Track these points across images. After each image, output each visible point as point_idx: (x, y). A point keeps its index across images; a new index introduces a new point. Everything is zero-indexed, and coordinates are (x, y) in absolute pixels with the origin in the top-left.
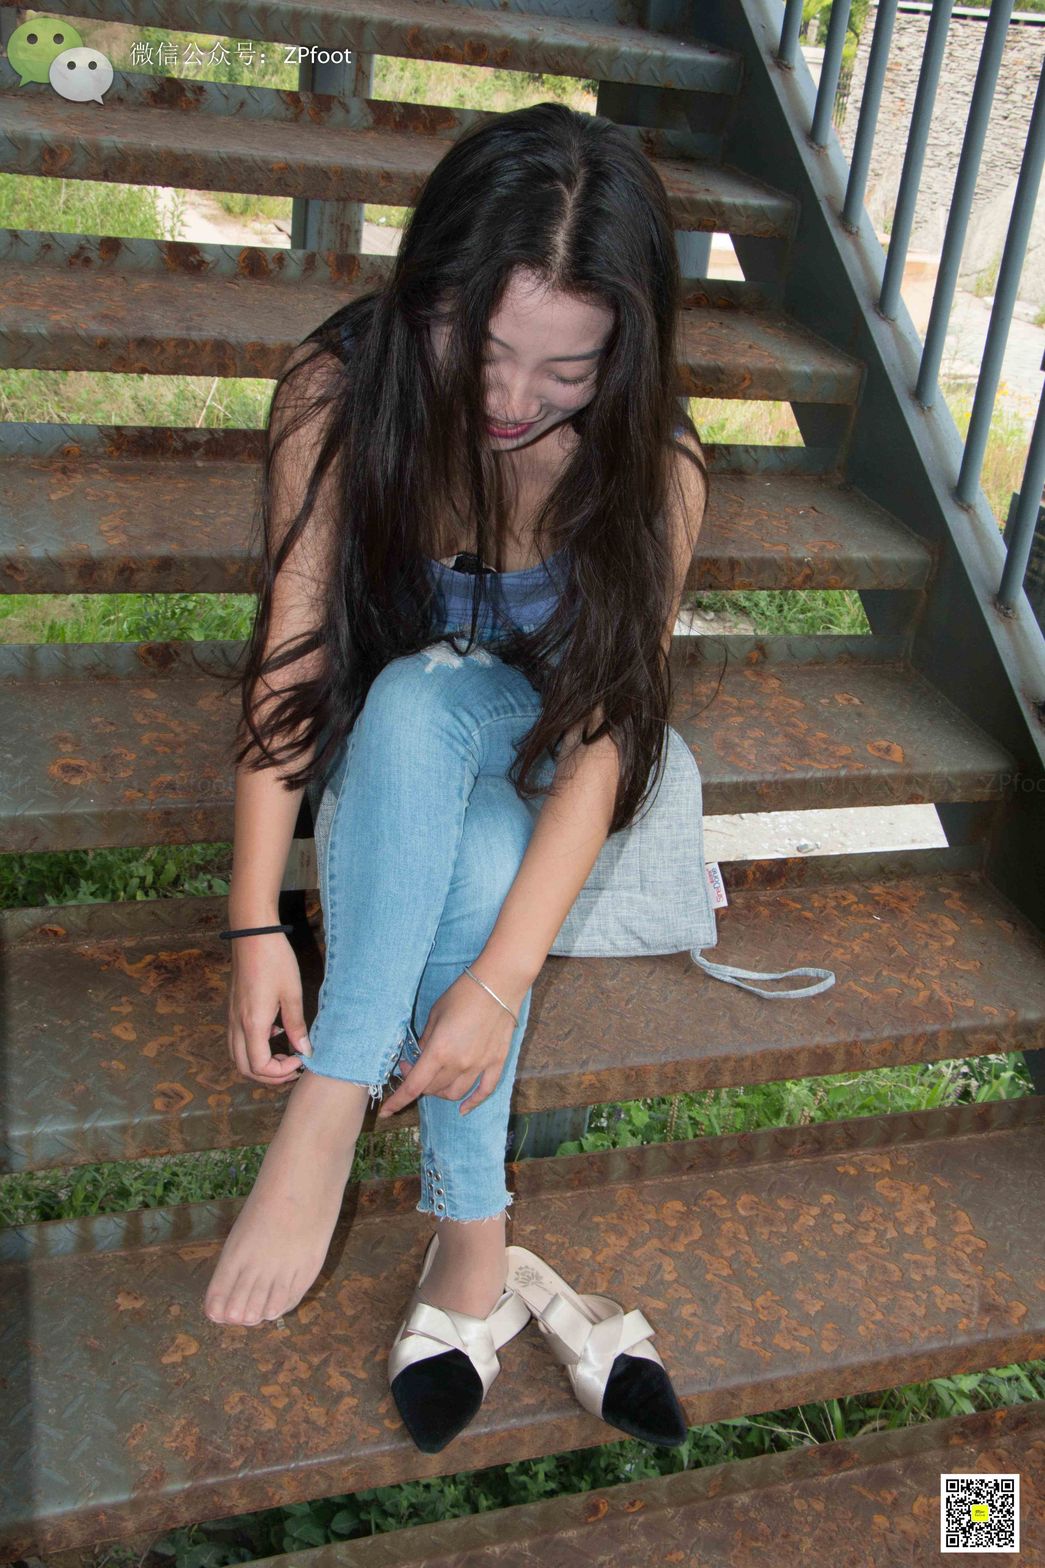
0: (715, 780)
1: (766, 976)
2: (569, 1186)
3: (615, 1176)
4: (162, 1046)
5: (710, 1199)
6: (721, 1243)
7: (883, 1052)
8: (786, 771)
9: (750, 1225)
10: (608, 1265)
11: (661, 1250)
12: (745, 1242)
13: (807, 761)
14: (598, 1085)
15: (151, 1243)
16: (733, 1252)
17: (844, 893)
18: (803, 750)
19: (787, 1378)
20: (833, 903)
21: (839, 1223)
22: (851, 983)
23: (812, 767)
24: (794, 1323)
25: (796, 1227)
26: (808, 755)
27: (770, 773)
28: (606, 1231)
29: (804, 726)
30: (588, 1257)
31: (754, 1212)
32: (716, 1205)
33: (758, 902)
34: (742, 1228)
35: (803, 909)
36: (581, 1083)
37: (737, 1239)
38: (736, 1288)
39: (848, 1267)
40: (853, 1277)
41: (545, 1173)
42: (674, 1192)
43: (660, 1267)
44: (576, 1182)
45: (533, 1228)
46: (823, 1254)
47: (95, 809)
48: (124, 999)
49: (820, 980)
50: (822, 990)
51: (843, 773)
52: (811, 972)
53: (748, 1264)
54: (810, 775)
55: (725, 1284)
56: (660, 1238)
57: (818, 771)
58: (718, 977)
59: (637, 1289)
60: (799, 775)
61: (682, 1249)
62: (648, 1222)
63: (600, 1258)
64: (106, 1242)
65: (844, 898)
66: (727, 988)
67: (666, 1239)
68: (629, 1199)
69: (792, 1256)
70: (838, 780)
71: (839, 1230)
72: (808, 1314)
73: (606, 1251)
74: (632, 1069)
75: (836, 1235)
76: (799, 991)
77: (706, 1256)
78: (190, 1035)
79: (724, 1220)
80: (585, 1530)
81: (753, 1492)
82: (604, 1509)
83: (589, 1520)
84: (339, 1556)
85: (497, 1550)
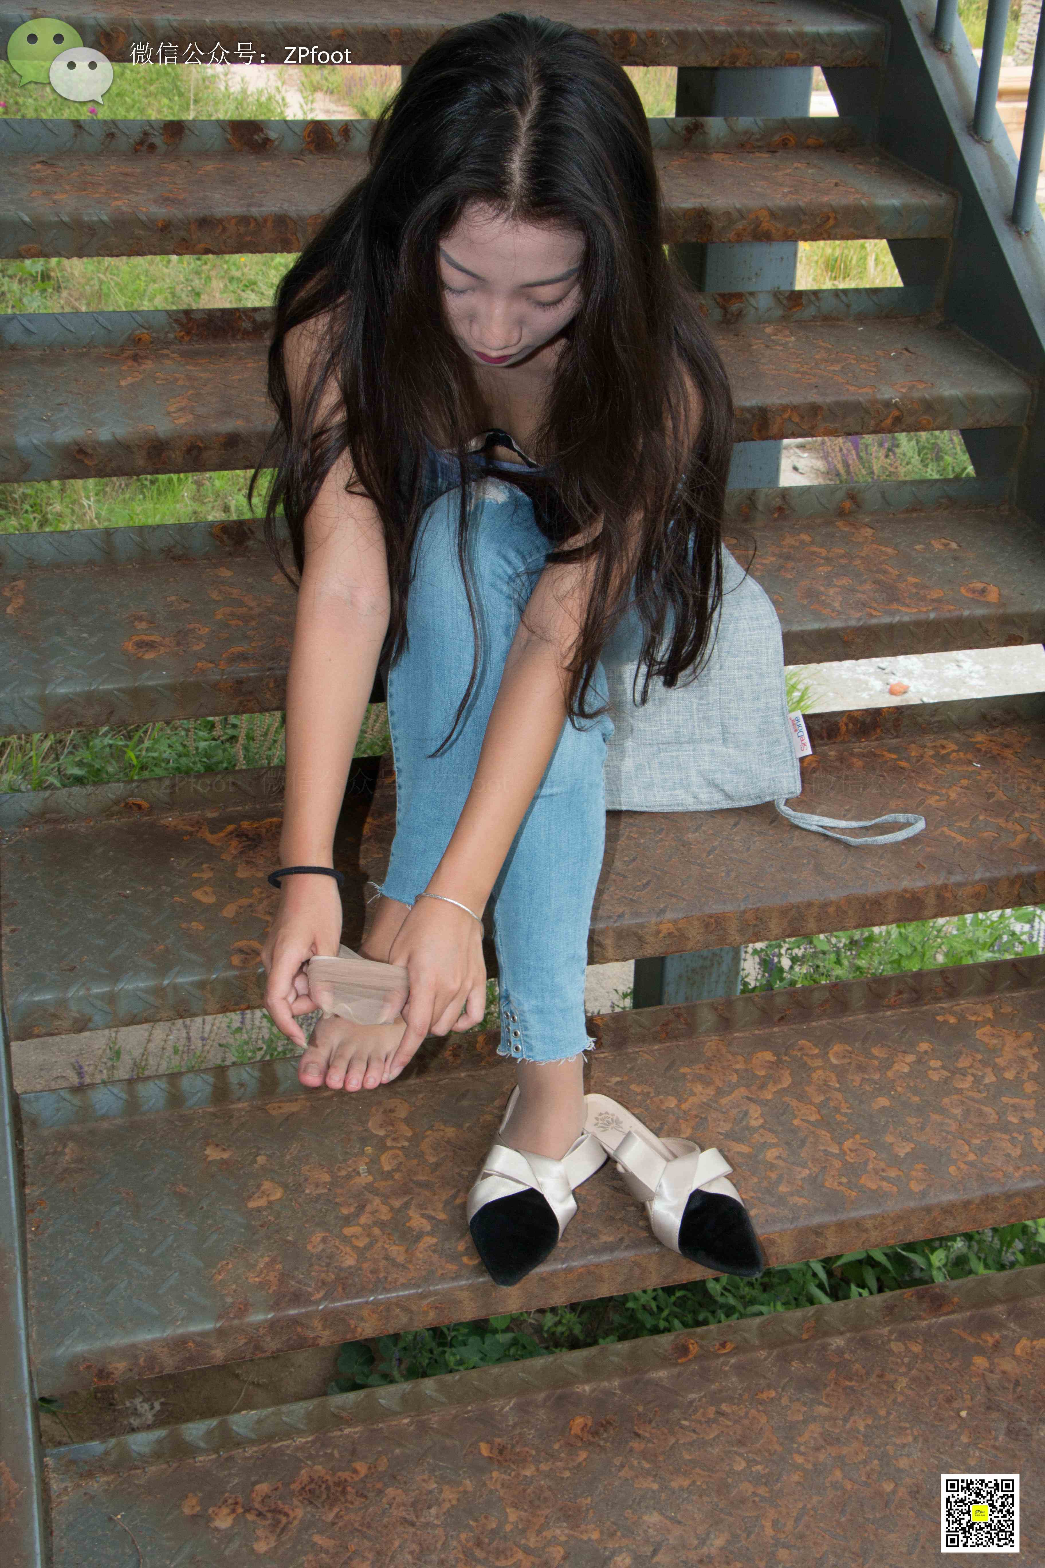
0: (796, 628)
1: (854, 824)
2: (656, 1039)
3: (702, 1029)
4: (240, 907)
5: (801, 1049)
6: (810, 1090)
7: (975, 895)
8: (871, 616)
9: (841, 1073)
10: (694, 1112)
11: (748, 1098)
12: (836, 1089)
13: (895, 606)
14: (676, 933)
15: (239, 1099)
16: (822, 1098)
17: (944, 742)
18: (891, 594)
19: (873, 1217)
20: (932, 753)
21: (935, 1069)
22: (945, 829)
23: (899, 611)
24: (882, 1165)
25: (890, 1074)
26: (898, 600)
27: (855, 618)
28: (693, 1081)
29: (895, 572)
30: (673, 1105)
31: (847, 1061)
32: (807, 1055)
33: (852, 754)
34: (833, 1076)
35: (899, 759)
36: (658, 932)
37: (828, 1086)
38: (823, 1132)
39: (943, 1111)
40: (947, 1121)
41: (631, 1026)
42: (765, 1043)
43: (746, 1113)
44: (664, 1035)
45: (618, 1079)
46: (916, 1099)
47: (167, 681)
48: (205, 866)
49: (909, 824)
50: (911, 835)
51: (932, 616)
52: (901, 817)
53: (837, 1110)
54: (897, 619)
55: (812, 1129)
56: (748, 1086)
57: (905, 614)
58: (804, 826)
59: (721, 1134)
60: (886, 620)
61: (769, 1097)
62: (736, 1071)
63: (684, 1106)
64: (195, 1099)
65: (943, 747)
66: (813, 837)
67: (754, 1088)
68: (718, 1050)
69: (883, 1101)
70: (928, 624)
71: (935, 1077)
72: (897, 1156)
73: (691, 1100)
74: (711, 916)
75: (930, 1081)
76: (886, 836)
77: (794, 1103)
78: (268, 897)
79: (815, 1069)
80: (676, 1371)
81: (848, 1335)
82: (694, 1349)
83: (680, 1361)
84: (427, 1392)
85: (587, 1388)
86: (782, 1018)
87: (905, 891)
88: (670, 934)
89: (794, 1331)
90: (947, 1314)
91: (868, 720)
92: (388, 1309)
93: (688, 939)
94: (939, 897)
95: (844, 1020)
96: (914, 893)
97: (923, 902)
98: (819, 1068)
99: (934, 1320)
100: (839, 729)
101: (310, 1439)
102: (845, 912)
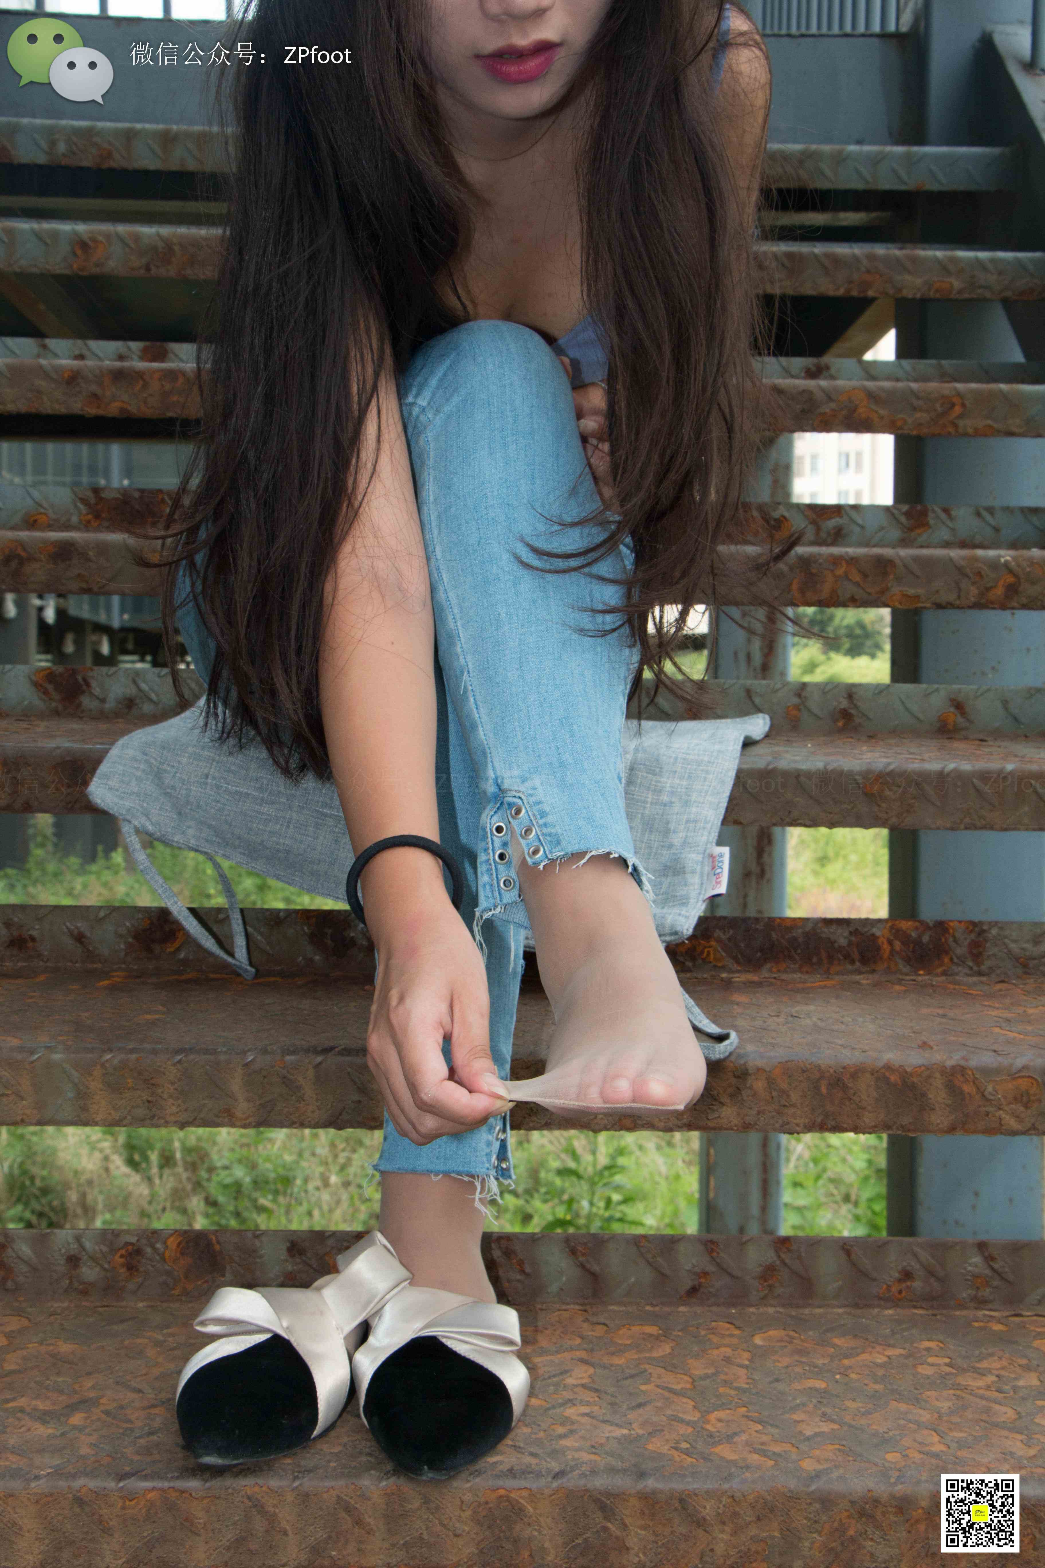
6: (695, 1363)
11: (581, 1360)
16: (711, 1371)
21: (932, 1365)
24: (765, 1439)
25: (847, 1361)
31: (781, 1344)
32: (716, 1334)
34: (745, 1355)
46: (877, 1387)
69: (815, 1383)
71: (927, 1371)
72: (799, 1433)
75: (916, 1373)
77: (657, 1371)
79: (720, 1346)
86: (693, 1291)
87: (888, 1067)
91: (926, 939)
95: (807, 1311)
96: (904, 1075)
97: (924, 1095)
98: (725, 1346)
100: (879, 949)
102: (784, 1093)
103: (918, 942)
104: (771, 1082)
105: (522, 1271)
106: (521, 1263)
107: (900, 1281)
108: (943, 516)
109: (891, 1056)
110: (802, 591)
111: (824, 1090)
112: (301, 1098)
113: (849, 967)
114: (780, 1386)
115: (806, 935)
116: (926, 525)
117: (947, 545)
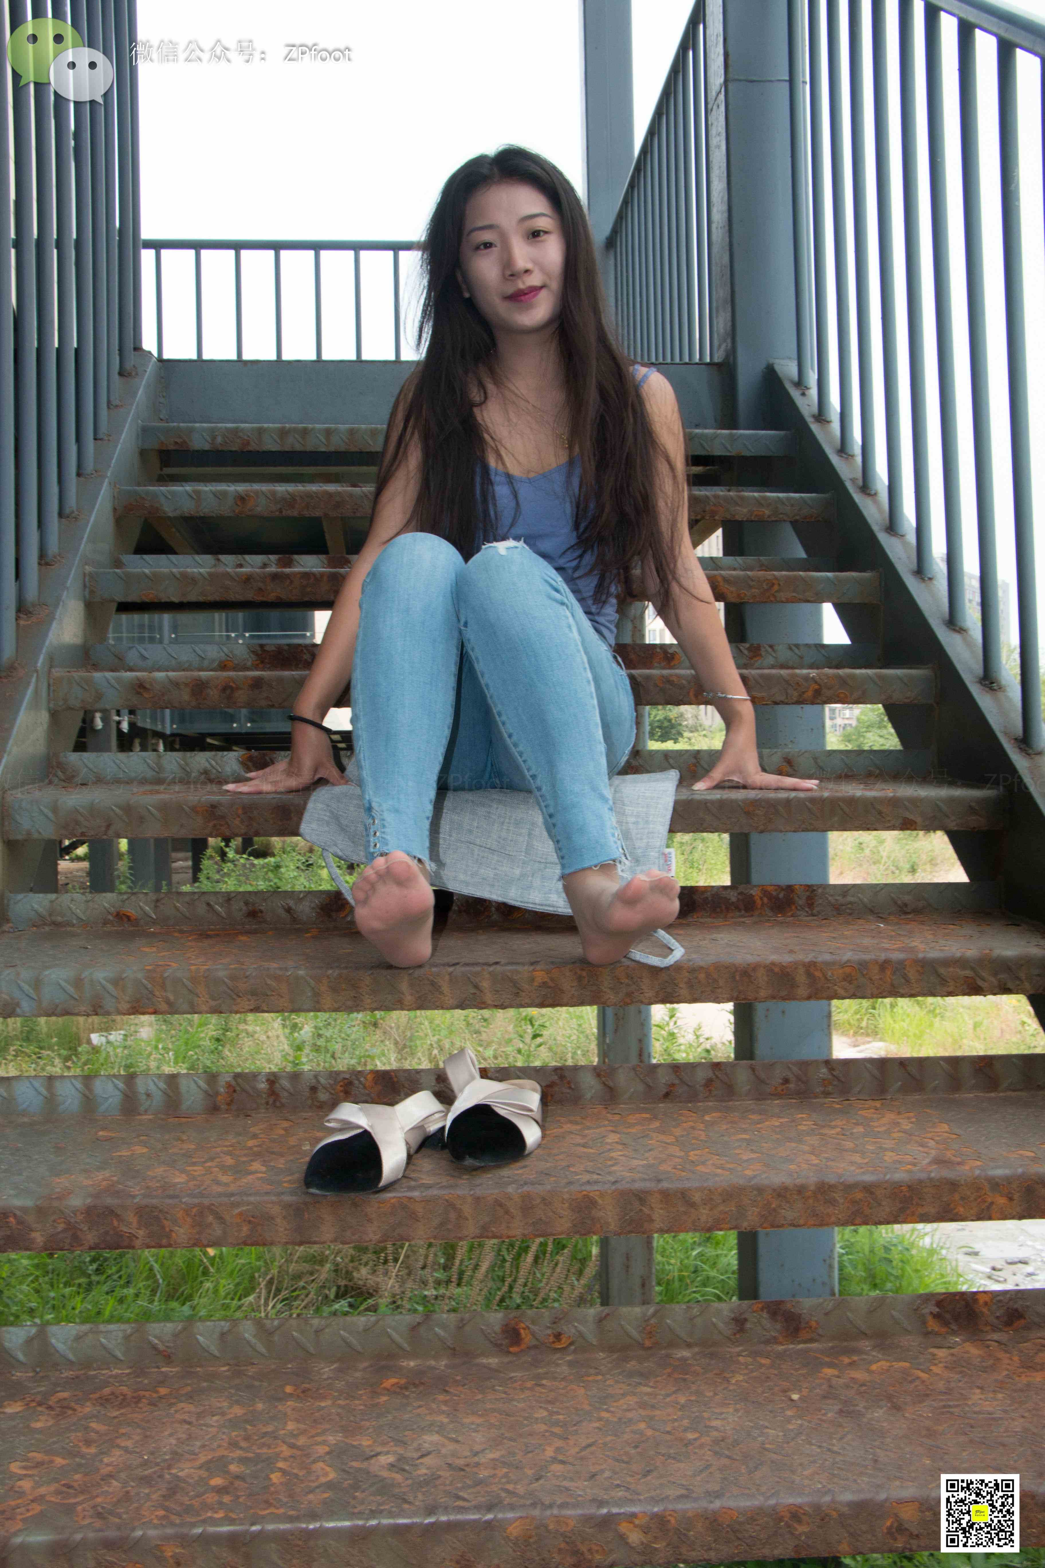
5: (679, 1114)
6: (675, 1129)
7: (848, 979)
9: (711, 1124)
11: (612, 1131)
12: (701, 1130)
14: (551, 984)
15: (145, 1111)
16: (684, 1133)
21: (805, 1125)
24: (722, 1162)
25: (759, 1126)
32: (683, 1117)
34: (702, 1125)
36: (532, 979)
37: (694, 1129)
38: (674, 1147)
39: (801, 1142)
40: (802, 1146)
42: (647, 1110)
46: (778, 1136)
53: (695, 1138)
55: (665, 1145)
56: (615, 1127)
61: (633, 1131)
62: (609, 1120)
64: (107, 1105)
67: (621, 1127)
68: (597, 1112)
69: (744, 1136)
71: (803, 1128)
72: (740, 1159)
75: (797, 1129)
77: (654, 1134)
79: (687, 1122)
80: (506, 1360)
81: (696, 1349)
82: (527, 1339)
83: (511, 1349)
84: (246, 1335)
85: (412, 1364)
86: (667, 1095)
87: (773, 964)
88: (544, 984)
89: (635, 1334)
90: (805, 1342)
91: (781, 896)
92: (201, 1214)
93: (562, 991)
94: (809, 974)
95: (732, 1103)
96: (782, 967)
97: (793, 978)
98: (690, 1121)
99: (791, 1346)
100: (754, 902)
101: (127, 1371)
102: (715, 981)
103: (777, 898)
104: (708, 975)
105: (570, 1088)
106: (569, 1083)
107: (783, 1084)
108: (769, 650)
109: (774, 958)
110: (696, 696)
111: (738, 978)
112: (441, 993)
113: (738, 913)
114: (726, 1138)
115: (713, 895)
116: (760, 655)
117: (773, 667)
